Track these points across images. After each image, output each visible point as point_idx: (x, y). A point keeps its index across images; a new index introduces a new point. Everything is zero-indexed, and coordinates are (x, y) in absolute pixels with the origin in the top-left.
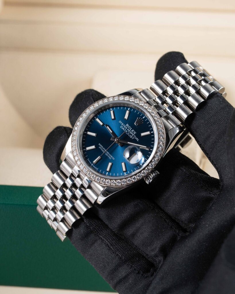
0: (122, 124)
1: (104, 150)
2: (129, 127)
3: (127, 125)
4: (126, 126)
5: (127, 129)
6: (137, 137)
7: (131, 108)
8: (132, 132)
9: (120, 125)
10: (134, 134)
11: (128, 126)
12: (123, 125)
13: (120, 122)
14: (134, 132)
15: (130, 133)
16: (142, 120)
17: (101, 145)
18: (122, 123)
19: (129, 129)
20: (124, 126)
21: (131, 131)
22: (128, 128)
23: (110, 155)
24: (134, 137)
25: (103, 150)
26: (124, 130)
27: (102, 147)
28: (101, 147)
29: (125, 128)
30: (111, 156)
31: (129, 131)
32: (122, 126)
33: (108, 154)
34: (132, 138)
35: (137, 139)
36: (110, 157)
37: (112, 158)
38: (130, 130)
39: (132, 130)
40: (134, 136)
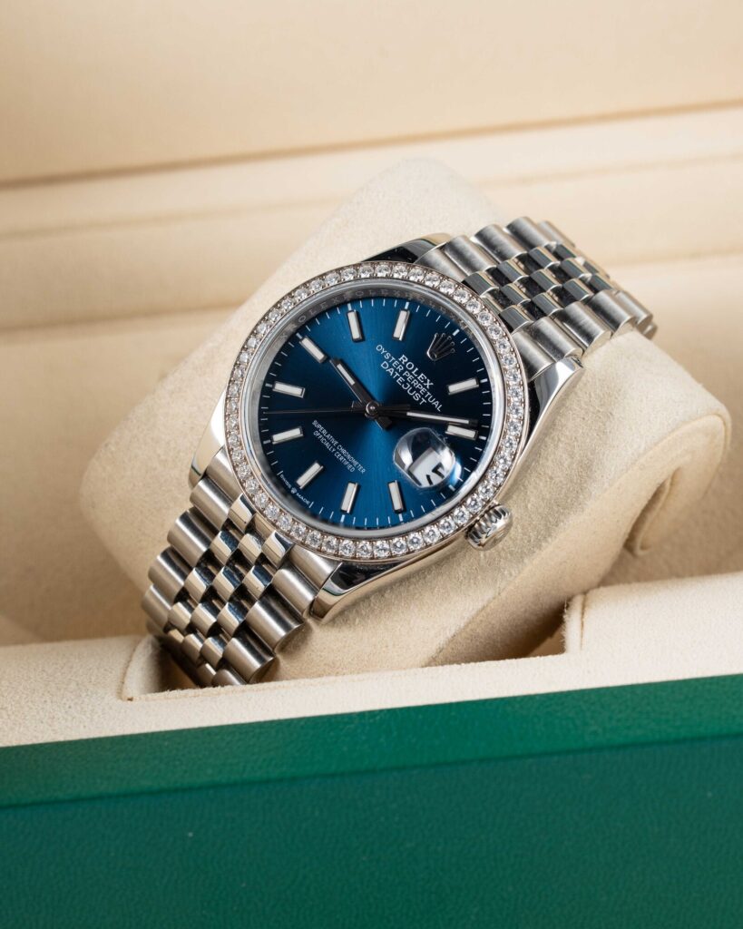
0: (388, 356)
1: (330, 443)
2: (410, 366)
3: (404, 359)
4: (401, 362)
5: (403, 372)
6: (436, 396)
7: (414, 303)
8: (419, 382)
9: (381, 358)
10: (425, 387)
11: (406, 363)
12: (390, 358)
13: (381, 348)
14: (426, 381)
15: (412, 385)
16: (449, 342)
17: (319, 426)
18: (385, 354)
19: (410, 372)
20: (393, 361)
21: (416, 378)
22: (405, 369)
23: (349, 457)
24: (426, 399)
25: (328, 441)
26: (394, 374)
27: (324, 432)
28: (321, 432)
29: (395, 370)
30: (356, 463)
31: (410, 377)
32: (388, 361)
33: (342, 455)
34: (420, 400)
35: (436, 404)
36: (351, 463)
37: (356, 469)
38: (411, 374)
39: (418, 373)
40: (425, 393)
